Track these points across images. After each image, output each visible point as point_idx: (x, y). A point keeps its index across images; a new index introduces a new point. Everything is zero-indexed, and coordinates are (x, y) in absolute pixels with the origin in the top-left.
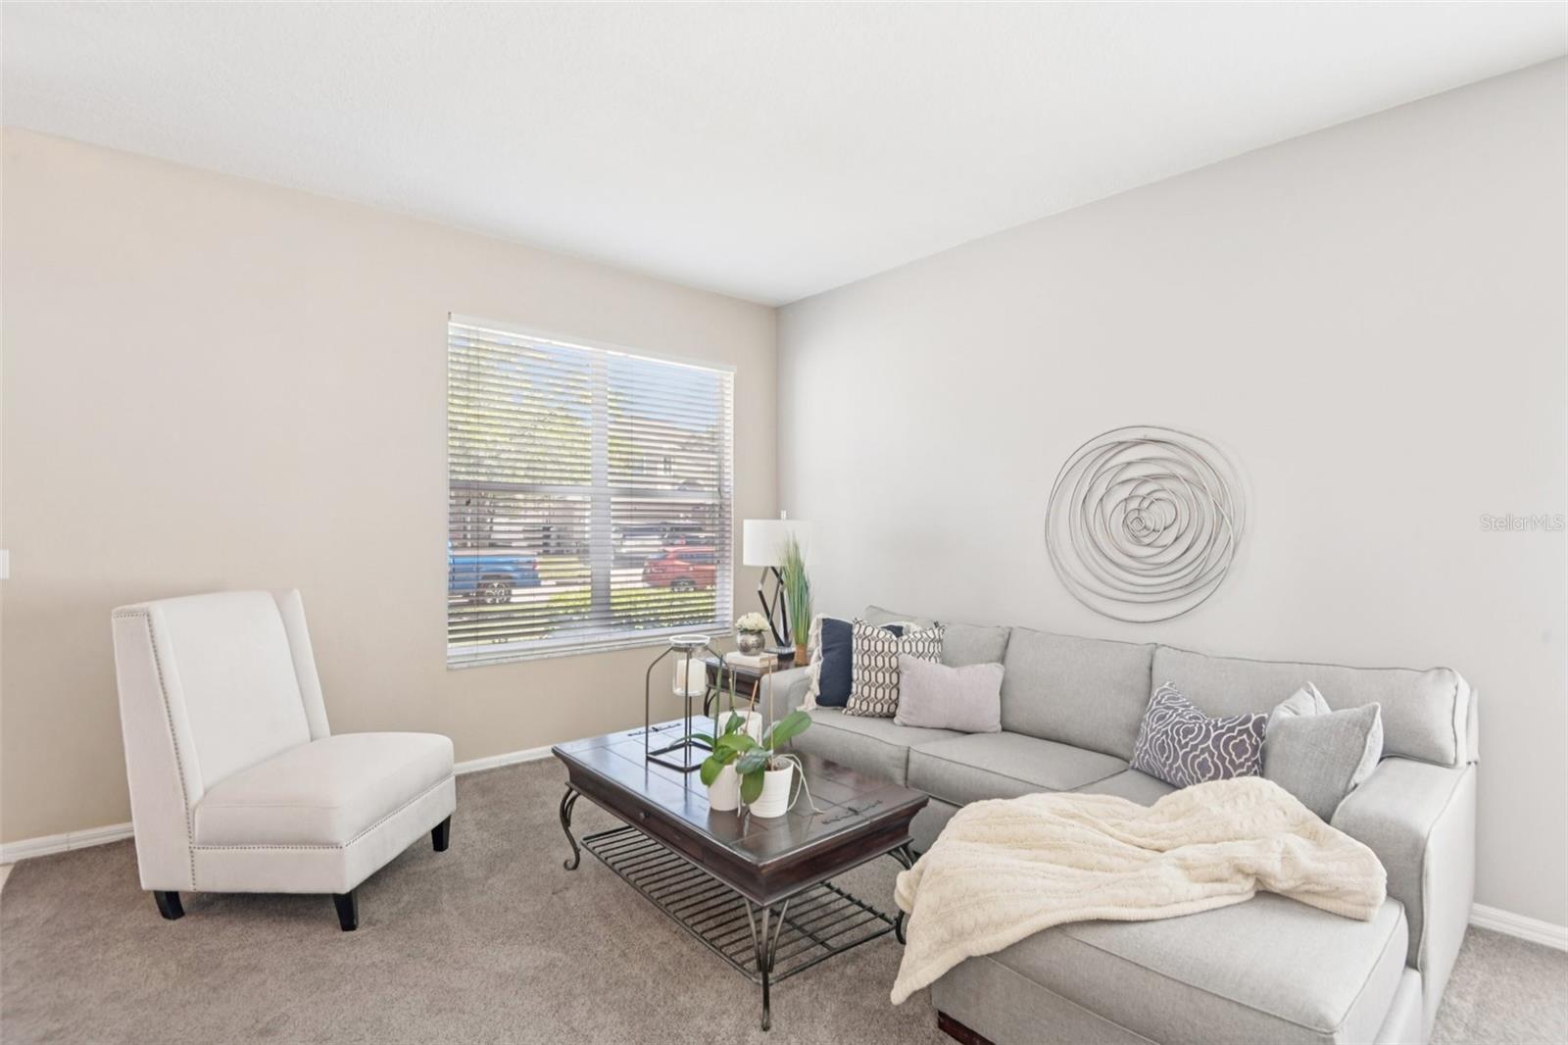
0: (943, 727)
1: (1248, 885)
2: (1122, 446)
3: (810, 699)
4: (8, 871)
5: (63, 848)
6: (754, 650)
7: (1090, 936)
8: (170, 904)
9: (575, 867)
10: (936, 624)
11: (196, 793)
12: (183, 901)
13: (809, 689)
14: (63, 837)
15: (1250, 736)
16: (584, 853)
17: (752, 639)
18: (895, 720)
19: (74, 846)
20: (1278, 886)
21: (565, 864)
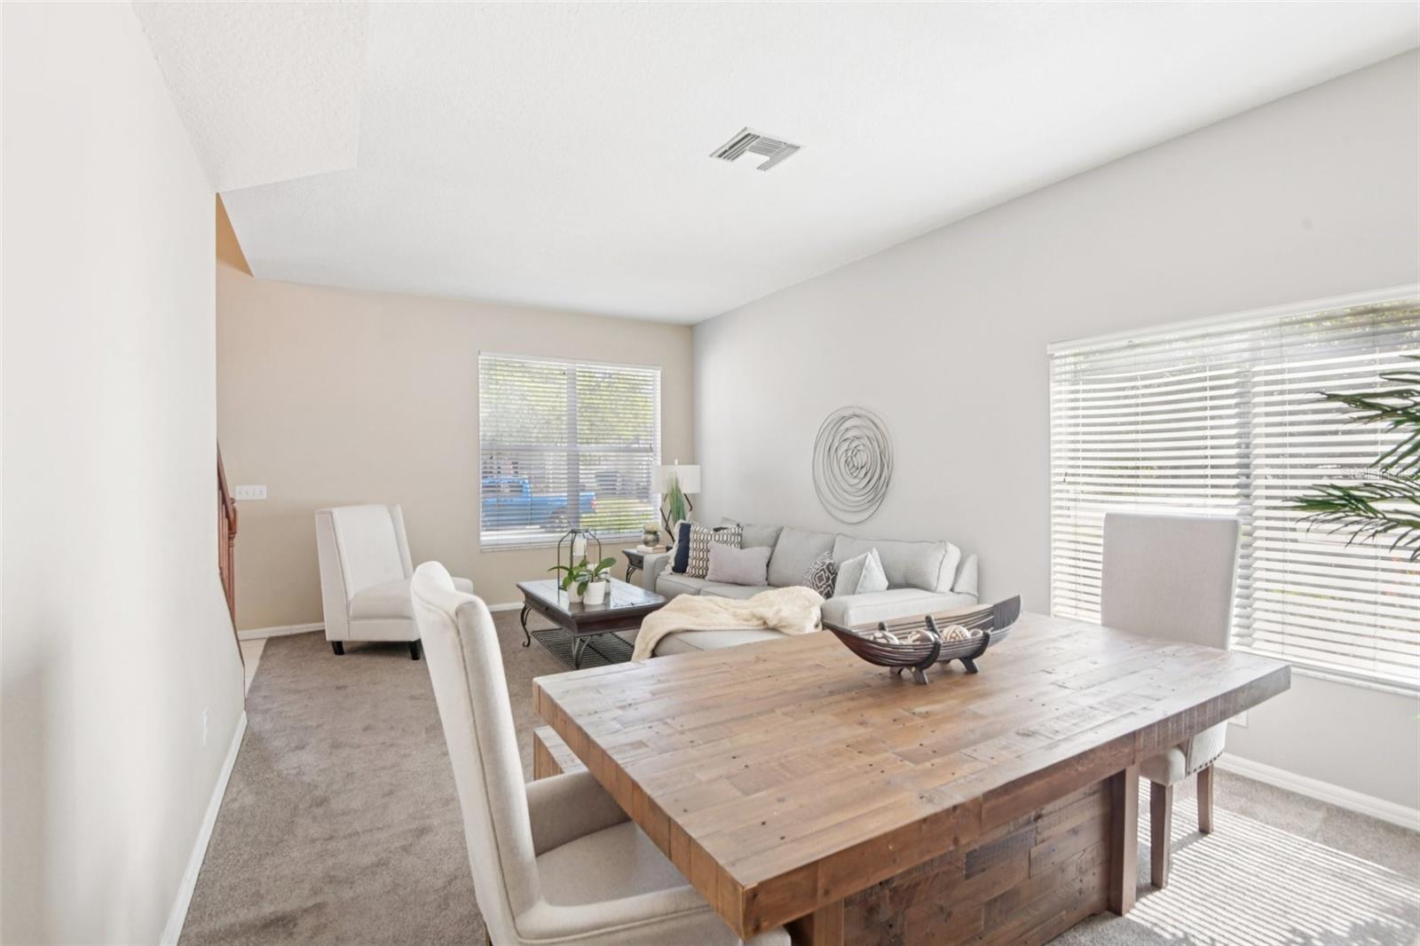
0: (731, 581)
1: (760, 622)
2: (844, 419)
3: (669, 568)
4: (264, 641)
5: (288, 633)
6: (651, 544)
7: (682, 637)
8: (338, 648)
9: (528, 645)
10: (738, 525)
11: (351, 595)
12: (344, 647)
13: (668, 563)
14: (289, 627)
15: (825, 573)
16: (533, 640)
17: (650, 537)
18: (707, 578)
19: (294, 632)
20: (771, 623)
21: (524, 644)
